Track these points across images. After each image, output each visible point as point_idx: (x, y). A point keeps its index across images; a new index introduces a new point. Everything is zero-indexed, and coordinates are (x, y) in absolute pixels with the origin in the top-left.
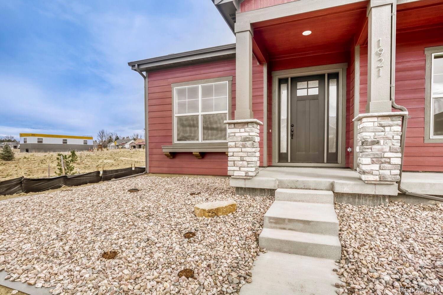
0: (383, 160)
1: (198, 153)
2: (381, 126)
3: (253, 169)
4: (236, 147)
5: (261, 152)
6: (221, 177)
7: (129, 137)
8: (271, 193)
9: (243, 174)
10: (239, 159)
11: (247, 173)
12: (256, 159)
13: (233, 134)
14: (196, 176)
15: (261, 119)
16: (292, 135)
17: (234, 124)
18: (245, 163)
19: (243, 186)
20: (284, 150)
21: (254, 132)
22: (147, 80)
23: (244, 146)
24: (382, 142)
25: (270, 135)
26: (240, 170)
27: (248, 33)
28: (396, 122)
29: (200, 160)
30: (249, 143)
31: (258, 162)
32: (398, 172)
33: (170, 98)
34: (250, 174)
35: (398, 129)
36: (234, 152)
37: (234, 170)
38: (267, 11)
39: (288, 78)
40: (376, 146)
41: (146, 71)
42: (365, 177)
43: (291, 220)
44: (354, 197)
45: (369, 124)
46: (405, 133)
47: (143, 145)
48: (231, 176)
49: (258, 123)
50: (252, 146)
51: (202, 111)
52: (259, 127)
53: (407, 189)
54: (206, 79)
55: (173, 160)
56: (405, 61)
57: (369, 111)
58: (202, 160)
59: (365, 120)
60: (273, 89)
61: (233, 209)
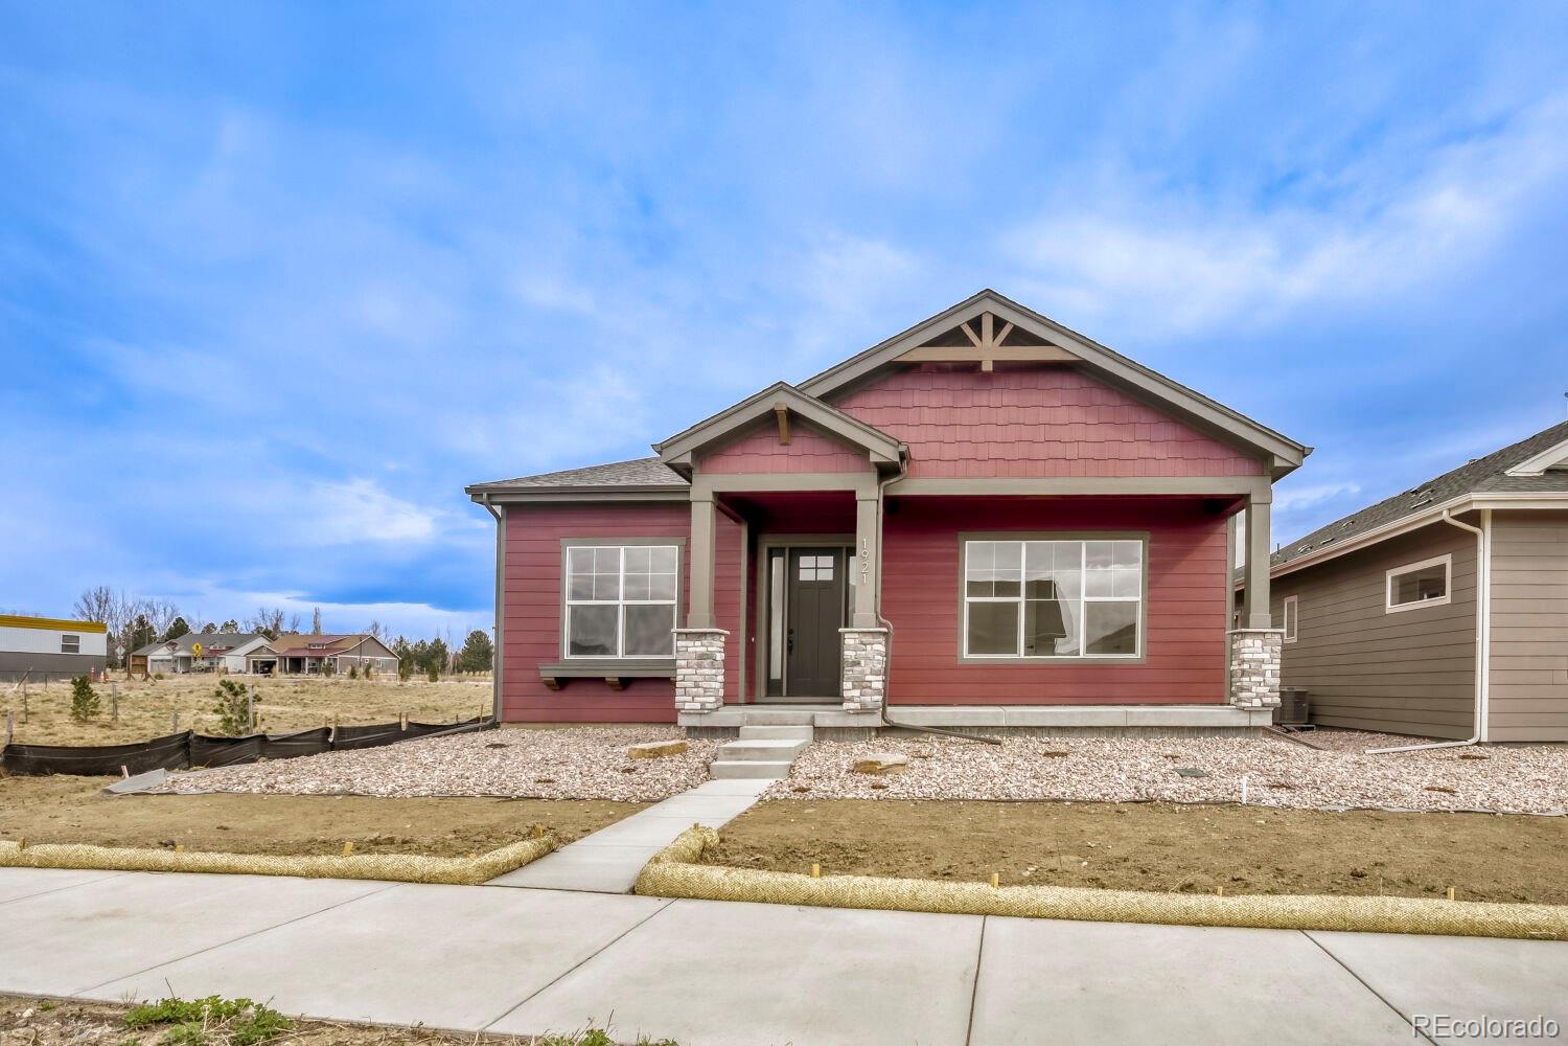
0: (865, 684)
1: (617, 680)
3: (713, 699)
4: (687, 668)
5: (729, 675)
7: (234, 625)
8: (733, 732)
9: (698, 706)
10: (691, 684)
11: (703, 704)
12: (717, 685)
13: (684, 649)
14: (608, 725)
15: (732, 628)
16: (790, 649)
17: (686, 634)
18: (701, 691)
19: (698, 725)
20: (776, 674)
21: (716, 647)
22: (504, 523)
23: (700, 667)
24: (863, 663)
25: (751, 647)
26: (693, 701)
27: (710, 504)
28: (877, 640)
29: (618, 693)
30: (706, 662)
31: (721, 691)
32: (880, 698)
33: (558, 565)
34: (708, 706)
35: (882, 648)
36: (684, 675)
37: (684, 702)
38: (733, 478)
39: (784, 548)
40: (856, 668)
41: (504, 505)
42: (846, 706)
43: (747, 749)
44: (839, 732)
45: (850, 640)
46: (890, 652)
47: (310, 658)
48: (679, 710)
49: (722, 634)
50: (712, 667)
51: (626, 598)
52: (723, 639)
53: (896, 720)
54: (636, 537)
55: (560, 693)
56: (936, 546)
57: (852, 627)
58: (624, 693)
59: (846, 636)
60: (759, 565)
61: (681, 749)
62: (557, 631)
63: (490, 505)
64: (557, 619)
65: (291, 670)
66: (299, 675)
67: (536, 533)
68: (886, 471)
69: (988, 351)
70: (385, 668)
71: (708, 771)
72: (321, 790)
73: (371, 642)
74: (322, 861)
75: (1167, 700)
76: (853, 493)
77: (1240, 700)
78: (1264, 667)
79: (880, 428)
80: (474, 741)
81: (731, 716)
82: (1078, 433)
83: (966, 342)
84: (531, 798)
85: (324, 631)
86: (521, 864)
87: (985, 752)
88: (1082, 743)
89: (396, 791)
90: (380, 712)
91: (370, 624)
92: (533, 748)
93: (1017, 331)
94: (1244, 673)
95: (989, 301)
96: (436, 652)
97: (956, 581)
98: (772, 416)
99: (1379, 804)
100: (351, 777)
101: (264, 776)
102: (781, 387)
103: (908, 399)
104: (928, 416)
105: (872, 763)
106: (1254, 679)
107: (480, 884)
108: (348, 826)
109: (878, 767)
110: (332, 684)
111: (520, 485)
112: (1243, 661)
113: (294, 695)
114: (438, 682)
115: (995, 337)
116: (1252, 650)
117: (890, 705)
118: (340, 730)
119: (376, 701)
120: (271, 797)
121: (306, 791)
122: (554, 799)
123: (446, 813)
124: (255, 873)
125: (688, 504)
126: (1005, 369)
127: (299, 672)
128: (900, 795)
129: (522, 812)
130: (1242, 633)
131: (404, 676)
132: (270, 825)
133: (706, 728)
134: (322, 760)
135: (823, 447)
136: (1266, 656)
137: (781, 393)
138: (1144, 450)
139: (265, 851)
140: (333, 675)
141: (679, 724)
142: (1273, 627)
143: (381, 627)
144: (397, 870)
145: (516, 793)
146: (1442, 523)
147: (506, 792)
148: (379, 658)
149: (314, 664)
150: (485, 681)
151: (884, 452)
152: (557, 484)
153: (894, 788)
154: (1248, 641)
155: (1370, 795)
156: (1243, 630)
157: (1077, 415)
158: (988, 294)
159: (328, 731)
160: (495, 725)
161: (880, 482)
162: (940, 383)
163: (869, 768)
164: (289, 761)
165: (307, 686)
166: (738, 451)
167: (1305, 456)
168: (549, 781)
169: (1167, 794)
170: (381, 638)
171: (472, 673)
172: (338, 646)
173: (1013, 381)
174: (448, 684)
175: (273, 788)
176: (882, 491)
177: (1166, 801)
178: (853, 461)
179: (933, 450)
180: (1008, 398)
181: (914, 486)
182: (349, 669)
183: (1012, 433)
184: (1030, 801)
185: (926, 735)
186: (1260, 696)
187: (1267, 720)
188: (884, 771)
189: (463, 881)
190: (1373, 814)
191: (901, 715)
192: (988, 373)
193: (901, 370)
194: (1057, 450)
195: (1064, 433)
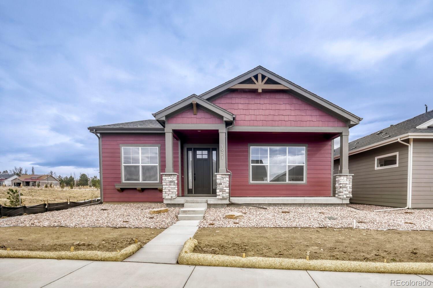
0: (223, 190)
1: (140, 189)
2: (222, 178)
3: (175, 195)
4: (166, 185)
5: (178, 187)
6: (155, 203)
7: (7, 172)
8: (182, 205)
9: (170, 197)
10: (168, 190)
11: (172, 197)
12: (176, 191)
13: (165, 179)
15: (178, 172)
16: (195, 179)
17: (165, 174)
18: (171, 193)
19: (170, 203)
20: (190, 187)
21: (175, 178)
22: (101, 139)
23: (170, 185)
24: (223, 184)
25: (183, 179)
26: (168, 196)
27: (171, 133)
28: (227, 177)
29: (141, 193)
30: (172, 184)
31: (177, 192)
32: (228, 195)
33: (119, 153)
34: (173, 197)
35: (228, 179)
36: (166, 188)
37: (166, 196)
38: (179, 125)
39: (192, 148)
40: (221, 186)
41: (101, 133)
42: (218, 197)
43: (189, 211)
44: (215, 205)
45: (218, 177)
46: (231, 181)
47: (32, 182)
48: (164, 198)
49: (176, 175)
50: (174, 185)
51: (142, 163)
52: (177, 176)
53: (233, 202)
54: (144, 144)
55: (122, 193)
56: (241, 148)
57: (219, 172)
58: (142, 193)
59: (217, 175)
60: (184, 153)
61: (167, 211)
62: (120, 174)
63: (96, 133)
64: (120, 170)
65: (26, 186)
66: (29, 187)
67: (111, 142)
68: (228, 124)
69: (260, 86)
70: (56, 185)
71: (177, 218)
72: (50, 225)
73: (50, 176)
74: (63, 253)
75: (313, 195)
76: (218, 130)
77: (340, 195)
78: (347, 186)
79: (226, 110)
80: (96, 208)
81: (181, 200)
82: (288, 113)
83: (253, 83)
84: (123, 227)
85: (35, 173)
86: (133, 253)
87: (263, 211)
88: (292, 208)
89: (77, 225)
90: (57, 198)
91: (50, 172)
92: (116, 210)
93: (269, 79)
94: (341, 187)
95: (260, 69)
96: (71, 180)
97: (247, 159)
98: (191, 105)
99: (395, 228)
100: (60, 221)
101: (29, 220)
102: (194, 96)
103: (234, 101)
104: (241, 106)
105: (231, 215)
106: (344, 189)
107: (122, 261)
108: (65, 238)
109: (234, 217)
110: (40, 189)
111: (105, 127)
112: (341, 184)
113: (29, 193)
114: (73, 189)
115: (262, 81)
116: (343, 180)
117: (231, 197)
118: (49, 204)
119: (55, 195)
120: (33, 228)
121: (45, 225)
122: (131, 228)
123: (97, 233)
124: (38, 258)
125: (164, 134)
126: (265, 91)
127: (29, 186)
128: (245, 226)
129: (122, 233)
130: (340, 175)
131: (62, 187)
132: (37, 238)
133: (173, 204)
134: (47, 215)
135: (207, 116)
136: (348, 182)
137: (194, 98)
138: (309, 118)
139: (40, 249)
140: (40, 187)
141: (164, 203)
142: (349, 173)
143: (53, 173)
144: (92, 256)
145: (117, 226)
146: (398, 142)
147: (114, 226)
148: (53, 182)
149: (33, 184)
150: (88, 189)
151: (228, 117)
152: (118, 127)
153: (241, 223)
154: (342, 178)
155: (391, 225)
156: (341, 174)
157: (288, 107)
158: (260, 67)
159: (45, 205)
160: (101, 203)
161: (226, 127)
162: (244, 96)
163: (231, 217)
164: (36, 215)
165: (32, 190)
166: (180, 116)
167: (360, 121)
168: (127, 222)
169: (329, 225)
170: (54, 176)
171: (82, 186)
172: (40, 178)
173: (267, 96)
174: (76, 190)
175: (34, 224)
176: (227, 130)
177: (330, 227)
178: (217, 120)
179: (243, 117)
180: (266, 101)
181: (237, 128)
182: (45, 185)
183: (267, 112)
184: (287, 228)
185: (242, 206)
186: (346, 194)
187: (348, 202)
188: (236, 218)
189: (116, 260)
190: (396, 231)
191: (235, 200)
192: (260, 93)
193: (232, 91)
194: (282, 118)
195: (284, 113)
